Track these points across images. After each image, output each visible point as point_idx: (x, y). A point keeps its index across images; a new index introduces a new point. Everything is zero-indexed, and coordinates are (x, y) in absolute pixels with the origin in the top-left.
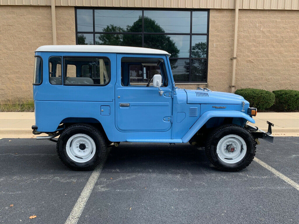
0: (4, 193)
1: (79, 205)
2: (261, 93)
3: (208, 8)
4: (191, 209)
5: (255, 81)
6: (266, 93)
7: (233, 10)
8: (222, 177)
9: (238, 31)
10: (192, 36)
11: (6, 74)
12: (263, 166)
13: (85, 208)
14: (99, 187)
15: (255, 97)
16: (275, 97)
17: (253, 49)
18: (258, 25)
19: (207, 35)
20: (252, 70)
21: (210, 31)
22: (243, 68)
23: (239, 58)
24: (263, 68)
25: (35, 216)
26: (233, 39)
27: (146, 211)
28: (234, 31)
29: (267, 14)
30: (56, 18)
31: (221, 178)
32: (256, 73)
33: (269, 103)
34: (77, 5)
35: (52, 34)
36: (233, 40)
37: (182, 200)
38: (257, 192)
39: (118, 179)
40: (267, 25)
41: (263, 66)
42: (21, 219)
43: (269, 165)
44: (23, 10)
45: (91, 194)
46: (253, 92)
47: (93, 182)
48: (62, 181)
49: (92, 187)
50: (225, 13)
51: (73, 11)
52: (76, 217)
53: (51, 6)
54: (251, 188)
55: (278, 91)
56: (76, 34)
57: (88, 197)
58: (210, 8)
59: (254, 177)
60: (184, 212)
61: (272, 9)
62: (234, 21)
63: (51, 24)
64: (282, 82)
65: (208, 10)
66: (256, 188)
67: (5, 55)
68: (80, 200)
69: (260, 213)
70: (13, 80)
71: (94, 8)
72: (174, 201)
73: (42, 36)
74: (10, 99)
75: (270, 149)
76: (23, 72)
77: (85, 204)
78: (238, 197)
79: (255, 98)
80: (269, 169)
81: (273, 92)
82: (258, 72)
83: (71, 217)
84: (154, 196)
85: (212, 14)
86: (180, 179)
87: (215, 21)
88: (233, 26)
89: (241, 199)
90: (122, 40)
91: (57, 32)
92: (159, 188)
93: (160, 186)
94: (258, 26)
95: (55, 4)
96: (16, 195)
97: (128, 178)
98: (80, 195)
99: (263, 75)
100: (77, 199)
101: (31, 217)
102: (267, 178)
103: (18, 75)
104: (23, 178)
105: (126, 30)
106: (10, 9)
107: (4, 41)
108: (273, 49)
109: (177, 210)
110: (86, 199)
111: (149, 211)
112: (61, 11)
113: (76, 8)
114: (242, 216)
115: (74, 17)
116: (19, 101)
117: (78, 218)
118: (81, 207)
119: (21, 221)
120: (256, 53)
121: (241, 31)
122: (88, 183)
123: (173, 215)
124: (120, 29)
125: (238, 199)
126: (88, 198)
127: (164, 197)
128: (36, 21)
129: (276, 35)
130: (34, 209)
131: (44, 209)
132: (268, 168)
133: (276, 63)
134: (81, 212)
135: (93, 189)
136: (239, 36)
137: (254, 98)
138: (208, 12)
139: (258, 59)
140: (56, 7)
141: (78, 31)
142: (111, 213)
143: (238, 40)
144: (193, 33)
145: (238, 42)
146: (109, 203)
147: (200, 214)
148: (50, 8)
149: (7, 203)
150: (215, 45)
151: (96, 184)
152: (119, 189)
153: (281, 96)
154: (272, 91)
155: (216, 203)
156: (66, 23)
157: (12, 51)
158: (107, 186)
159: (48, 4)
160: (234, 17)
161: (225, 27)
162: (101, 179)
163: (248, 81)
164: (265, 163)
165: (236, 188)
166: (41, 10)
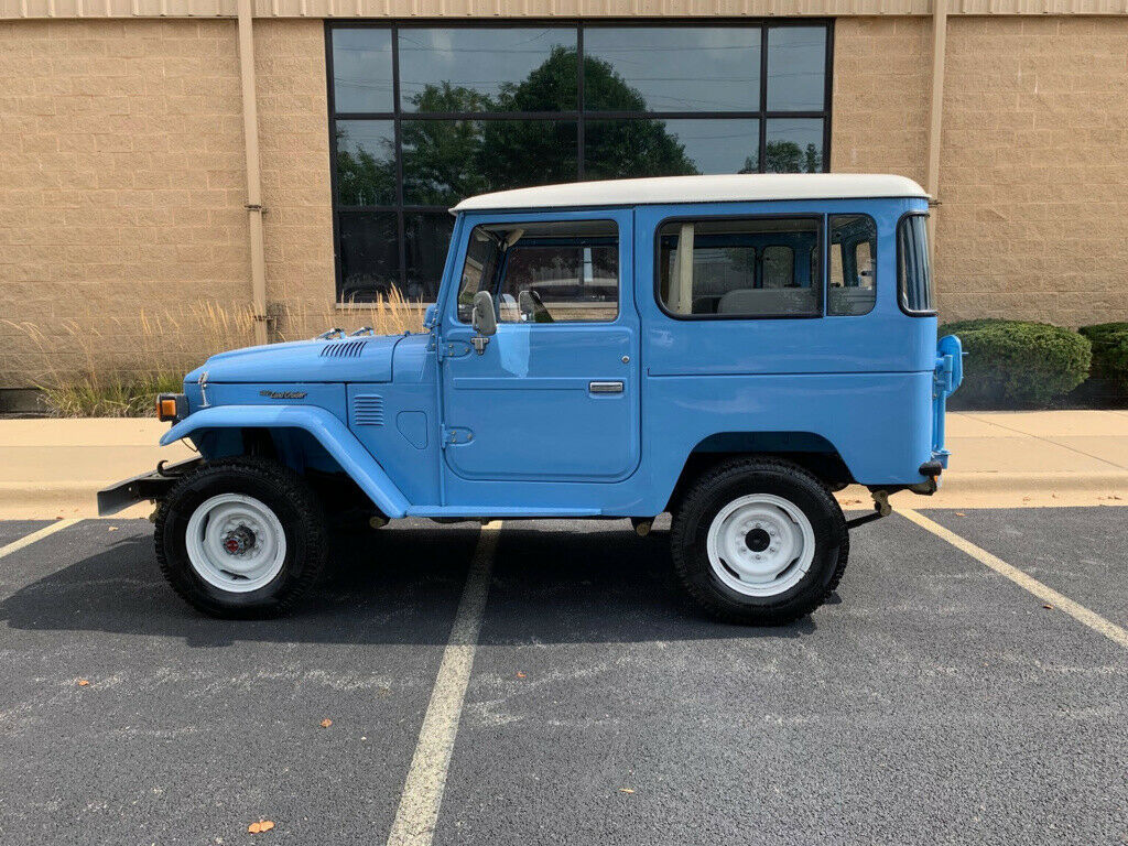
0: (134, 731)
1: (422, 779)
2: (1039, 338)
3: (830, 13)
4: (849, 797)
5: (1009, 289)
6: (1058, 337)
7: (925, 20)
8: (940, 669)
9: (946, 99)
10: (768, 120)
11: (74, 276)
12: (1088, 624)
13: (445, 791)
14: (482, 708)
15: (1015, 350)
16: (1092, 351)
17: (1003, 166)
18: (1020, 74)
19: (826, 115)
20: (997, 250)
21: (834, 100)
22: (965, 241)
23: (947, 205)
24: (1038, 238)
25: (270, 825)
26: (924, 133)
27: (680, 805)
28: (927, 100)
29: (1056, 32)
30: (257, 65)
31: (937, 673)
32: (1011, 258)
33: (1069, 374)
34: (334, 15)
35: (241, 123)
36: (926, 136)
37: (806, 762)
38: (1090, 731)
39: (545, 677)
40: (1055, 75)
41: (1042, 231)
42: (220, 835)
43: (1110, 618)
44: (133, 37)
45: (459, 735)
46: (1007, 332)
47: (455, 689)
48: (338, 684)
49: (455, 711)
50: (894, 33)
51: (317, 37)
52: (419, 829)
53: (236, 21)
54: (1061, 714)
55: (1101, 329)
56: (330, 120)
57: (448, 748)
58: (836, 13)
59: (1063, 670)
60: (825, 809)
61: (1076, 13)
62: (929, 62)
63: (239, 87)
64: (1117, 292)
65: (828, 22)
66: (1083, 715)
67: (68, 205)
68: (419, 759)
69: (1117, 815)
70: (98, 299)
71: (395, 24)
72: (779, 767)
73: (203, 134)
74: (92, 368)
75: (1100, 556)
76: (136, 267)
77: (443, 775)
78: (1018, 749)
79: (1014, 354)
80: (1116, 639)
81: (1082, 331)
82: (1024, 257)
83: (401, 826)
84: (697, 744)
85: (842, 35)
86: (782, 678)
87: (855, 63)
88: (927, 81)
89: (1035, 760)
90: (482, 139)
91: (260, 118)
92: (710, 713)
93: (712, 707)
94: (1023, 79)
95: (253, 10)
96: (180, 739)
97: (583, 672)
98: (416, 740)
99: (1041, 268)
100: (409, 755)
101: (254, 828)
102: (1114, 674)
103: (117, 280)
104: (194, 676)
105: (496, 101)
106: (87, 35)
107: (65, 154)
108: (1079, 166)
109: (796, 801)
110: (442, 758)
111: (690, 804)
112: (273, 36)
113: (330, 24)
114: (1052, 826)
115: (324, 58)
116: (122, 375)
117: (430, 830)
118: (430, 786)
119: (219, 841)
120: (1015, 182)
121: (957, 101)
122: (437, 695)
123: (785, 819)
124: (474, 97)
125: (1021, 757)
126: (450, 753)
127: (733, 751)
128: (183, 77)
129: (1092, 114)
130: (257, 795)
131: (294, 795)
132: (1110, 635)
133: (1092, 219)
134: (434, 809)
135: (462, 716)
136: (948, 119)
137: (1009, 357)
138: (828, 30)
139: (1023, 205)
140: (255, 21)
141: (339, 109)
142: (549, 811)
143: (944, 134)
144: (770, 108)
145: (944, 142)
146: (532, 770)
147: (890, 819)
148: (232, 26)
149: (153, 773)
150: (854, 155)
151: (469, 698)
152: (561, 717)
153: (1114, 346)
154: (1077, 329)
155: (941, 777)
156: (291, 82)
157: (94, 192)
158: (513, 706)
159: (227, 13)
160: (930, 44)
161: (892, 86)
162: (486, 678)
163: (984, 292)
164: (1094, 615)
165: (1005, 715)
166: (200, 35)
